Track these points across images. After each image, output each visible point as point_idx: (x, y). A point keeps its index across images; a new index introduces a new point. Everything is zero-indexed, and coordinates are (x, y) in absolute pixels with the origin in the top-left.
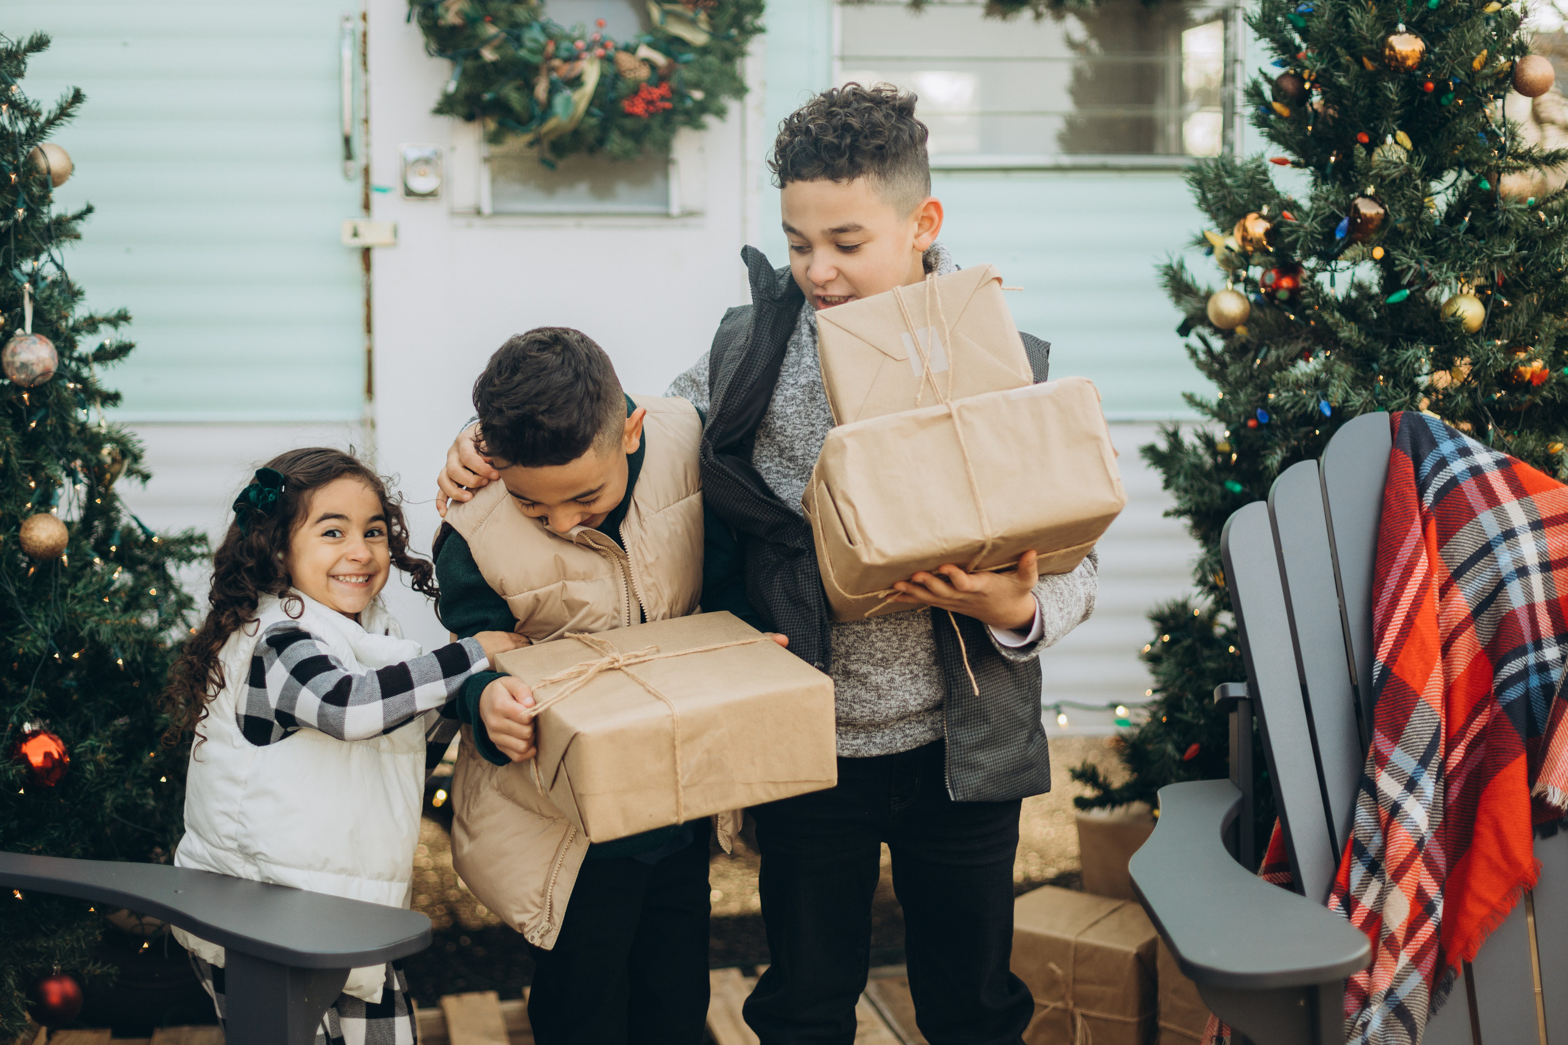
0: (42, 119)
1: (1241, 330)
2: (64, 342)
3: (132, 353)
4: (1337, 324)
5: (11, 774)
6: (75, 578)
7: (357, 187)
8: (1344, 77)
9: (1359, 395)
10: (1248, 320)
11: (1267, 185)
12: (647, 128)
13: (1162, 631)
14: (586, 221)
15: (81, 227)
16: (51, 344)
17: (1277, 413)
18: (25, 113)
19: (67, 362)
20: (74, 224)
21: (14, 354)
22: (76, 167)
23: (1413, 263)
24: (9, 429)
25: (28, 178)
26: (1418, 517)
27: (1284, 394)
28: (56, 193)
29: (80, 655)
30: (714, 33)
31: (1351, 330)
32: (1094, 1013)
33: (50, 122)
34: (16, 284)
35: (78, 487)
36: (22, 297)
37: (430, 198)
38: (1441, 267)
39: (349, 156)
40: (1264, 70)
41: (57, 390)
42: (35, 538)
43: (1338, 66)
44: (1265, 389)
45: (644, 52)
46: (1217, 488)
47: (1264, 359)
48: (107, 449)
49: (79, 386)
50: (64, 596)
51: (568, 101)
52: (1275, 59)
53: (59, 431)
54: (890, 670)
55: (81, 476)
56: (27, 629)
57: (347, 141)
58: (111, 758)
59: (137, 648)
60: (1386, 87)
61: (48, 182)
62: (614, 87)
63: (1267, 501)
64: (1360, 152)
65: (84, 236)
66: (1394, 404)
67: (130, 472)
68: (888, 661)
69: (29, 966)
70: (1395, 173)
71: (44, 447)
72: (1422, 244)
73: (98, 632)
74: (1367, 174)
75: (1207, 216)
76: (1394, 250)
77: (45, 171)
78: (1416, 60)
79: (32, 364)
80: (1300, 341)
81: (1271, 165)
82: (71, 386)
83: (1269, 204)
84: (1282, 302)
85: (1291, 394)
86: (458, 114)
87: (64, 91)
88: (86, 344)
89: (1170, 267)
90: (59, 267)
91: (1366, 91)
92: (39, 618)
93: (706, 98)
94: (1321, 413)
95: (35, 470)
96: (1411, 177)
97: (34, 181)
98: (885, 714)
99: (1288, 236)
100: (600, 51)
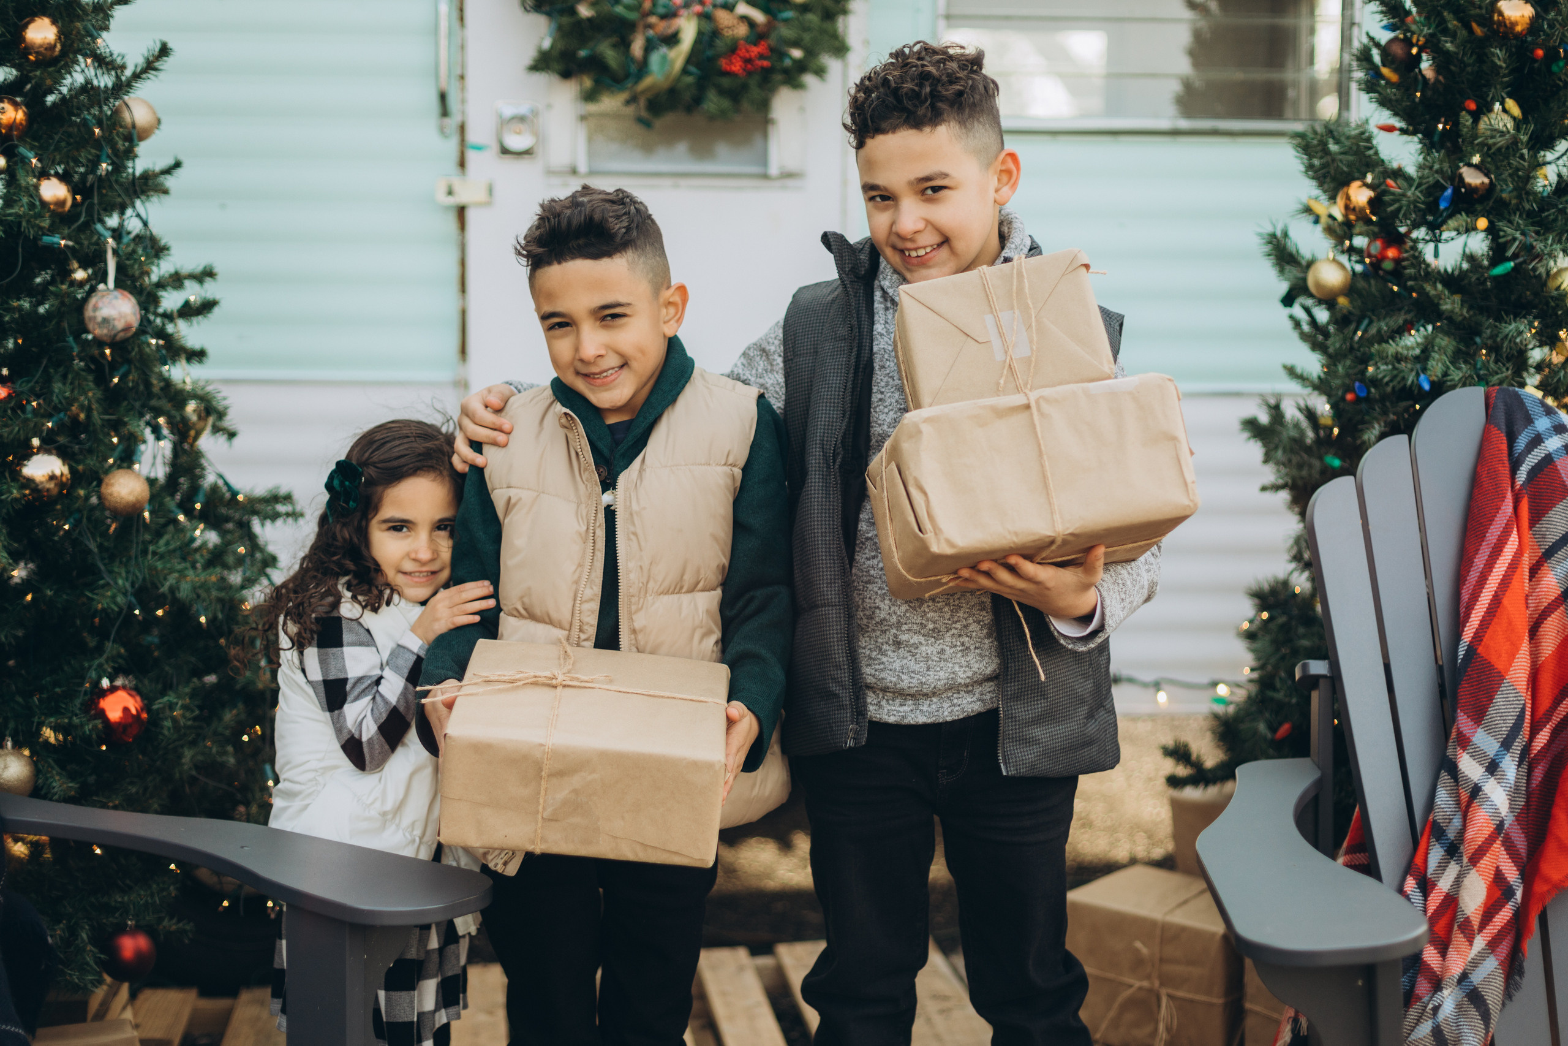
0: (128, 73)
1: (1342, 301)
2: (147, 299)
3: (216, 310)
4: (1439, 297)
5: (87, 728)
6: (159, 534)
7: (453, 144)
8: (1452, 42)
9: (1459, 369)
10: (1351, 289)
11: (1371, 152)
12: (745, 87)
13: (1262, 608)
14: (683, 182)
15: (169, 182)
16: (133, 300)
17: (1375, 387)
18: (110, 67)
19: (152, 317)
20: (162, 178)
21: (95, 309)
22: (163, 121)
23: (1518, 235)
24: (91, 385)
25: (111, 132)
26: (1509, 495)
27: (1383, 367)
28: (142, 148)
29: (165, 611)
31: (1453, 303)
32: (1180, 994)
33: (136, 76)
34: (99, 239)
35: (162, 443)
36: (105, 252)
37: (526, 156)
38: (1546, 239)
39: (445, 112)
40: (1372, 34)
41: (139, 347)
42: (115, 494)
43: (1445, 31)
44: (1365, 360)
45: (743, 9)
46: (1316, 463)
47: (1365, 332)
48: (191, 407)
49: (161, 342)
50: (145, 552)
51: (664, 58)
52: (1385, 22)
53: (141, 388)
54: (941, 641)
55: (165, 431)
56: (108, 584)
57: (443, 97)
58: (188, 714)
59: (219, 607)
60: (1493, 54)
61: (133, 136)
62: (711, 44)
63: (1354, 475)
64: (1466, 120)
65: (172, 191)
66: (1495, 379)
67: (216, 430)
68: (939, 632)
69: (104, 921)
70: (1501, 141)
71: (125, 403)
72: (1530, 214)
73: (178, 589)
74: (1472, 143)
75: (1314, 183)
76: (1500, 221)
77: (130, 126)
78: (1525, 26)
79: (114, 319)
80: (1403, 312)
81: (1375, 131)
82: (153, 341)
83: (1373, 172)
84: (1387, 272)
85: (1390, 367)
86: (554, 71)
87: (151, 44)
88: (171, 301)
89: (1273, 236)
90: (145, 224)
91: (1474, 57)
92: (120, 574)
93: (805, 57)
94: (1420, 387)
95: (116, 426)
96: (1517, 146)
97: (118, 135)
98: (933, 686)
99: (1391, 205)
100: (698, 8)
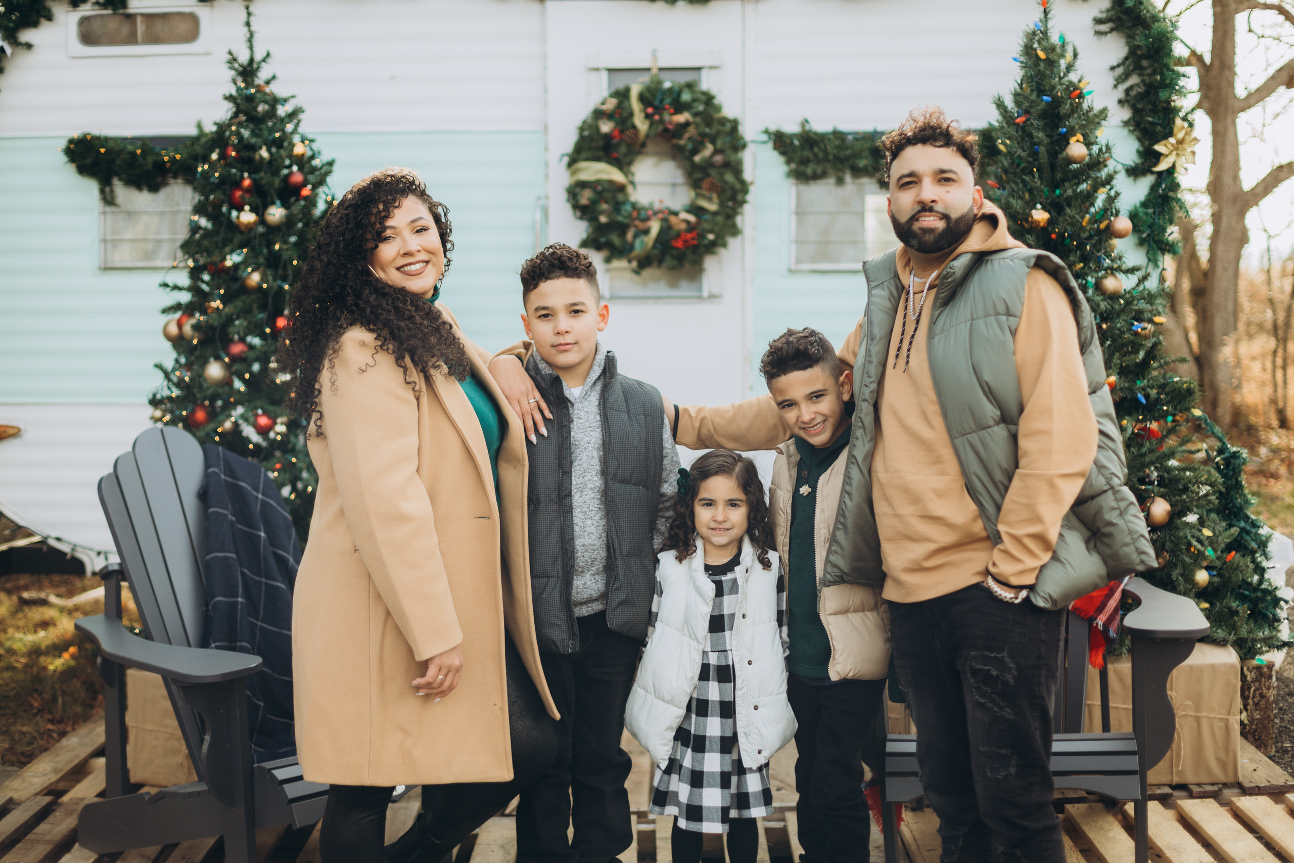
12: (687, 255)
30: (722, 204)
45: (684, 216)
51: (642, 242)
62: (667, 233)
78: (1045, 224)
93: (716, 238)
100: (660, 216)
